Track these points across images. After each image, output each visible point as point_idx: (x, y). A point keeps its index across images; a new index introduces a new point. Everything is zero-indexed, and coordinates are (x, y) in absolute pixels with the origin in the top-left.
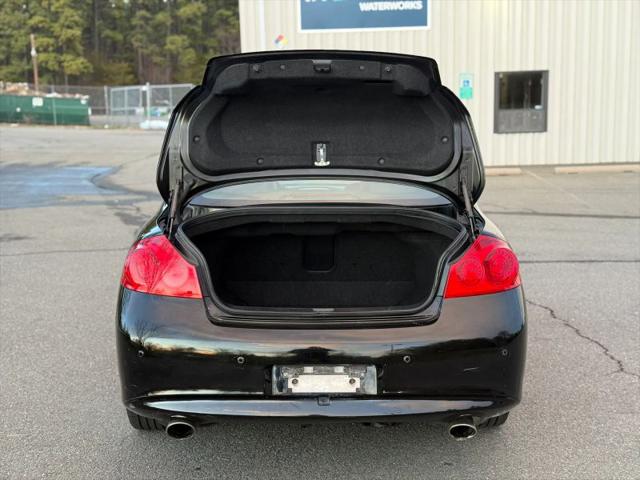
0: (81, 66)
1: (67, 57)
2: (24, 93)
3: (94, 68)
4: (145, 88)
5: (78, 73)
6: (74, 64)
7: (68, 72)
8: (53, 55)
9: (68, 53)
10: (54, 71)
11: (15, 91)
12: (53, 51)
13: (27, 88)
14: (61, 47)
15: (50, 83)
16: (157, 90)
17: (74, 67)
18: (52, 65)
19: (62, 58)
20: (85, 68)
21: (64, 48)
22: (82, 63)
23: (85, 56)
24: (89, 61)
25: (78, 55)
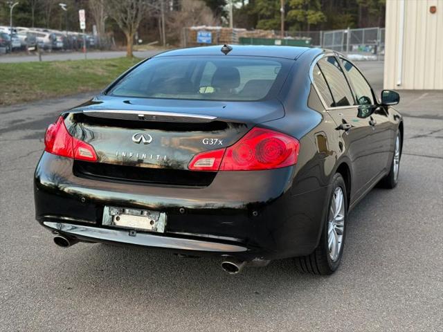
0: (319, 18)
1: (310, 12)
2: (270, 37)
3: (328, 19)
4: (346, 31)
5: (316, 23)
6: (314, 16)
7: (309, 22)
8: (301, 11)
9: (311, 9)
10: (301, 22)
11: (264, 36)
12: (302, 8)
13: (273, 34)
14: (307, 5)
15: (298, 30)
16: (354, 32)
17: (314, 19)
18: (300, 18)
19: (307, 13)
20: (322, 19)
21: (309, 5)
22: (320, 16)
23: (322, 11)
24: (324, 14)
25: (317, 10)
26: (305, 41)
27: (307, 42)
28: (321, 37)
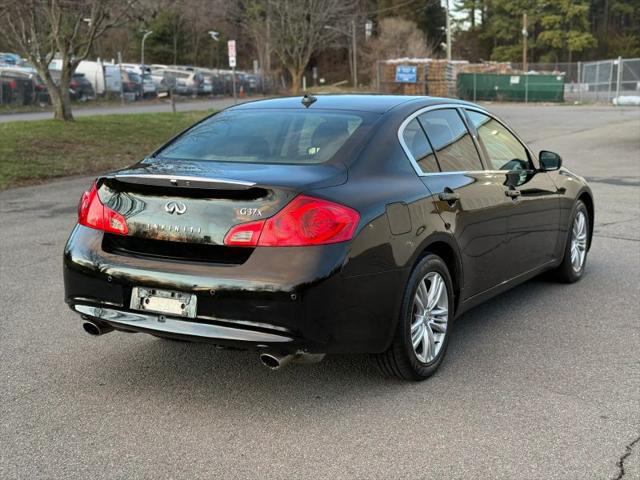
0: (586, 42)
1: (573, 33)
2: (503, 72)
3: (599, 43)
4: (616, 62)
5: (581, 49)
6: (577, 40)
7: (571, 48)
8: (559, 32)
9: (574, 29)
10: (557, 48)
11: (495, 70)
12: (561, 28)
13: (509, 67)
14: (568, 23)
15: (554, 61)
16: (627, 62)
17: (578, 43)
18: (556, 42)
19: (568, 35)
20: (589, 43)
21: (571, 25)
22: (587, 39)
23: (591, 32)
24: (594, 36)
25: (583, 31)
26: (555, 76)
27: (559, 78)
28: (579, 71)
